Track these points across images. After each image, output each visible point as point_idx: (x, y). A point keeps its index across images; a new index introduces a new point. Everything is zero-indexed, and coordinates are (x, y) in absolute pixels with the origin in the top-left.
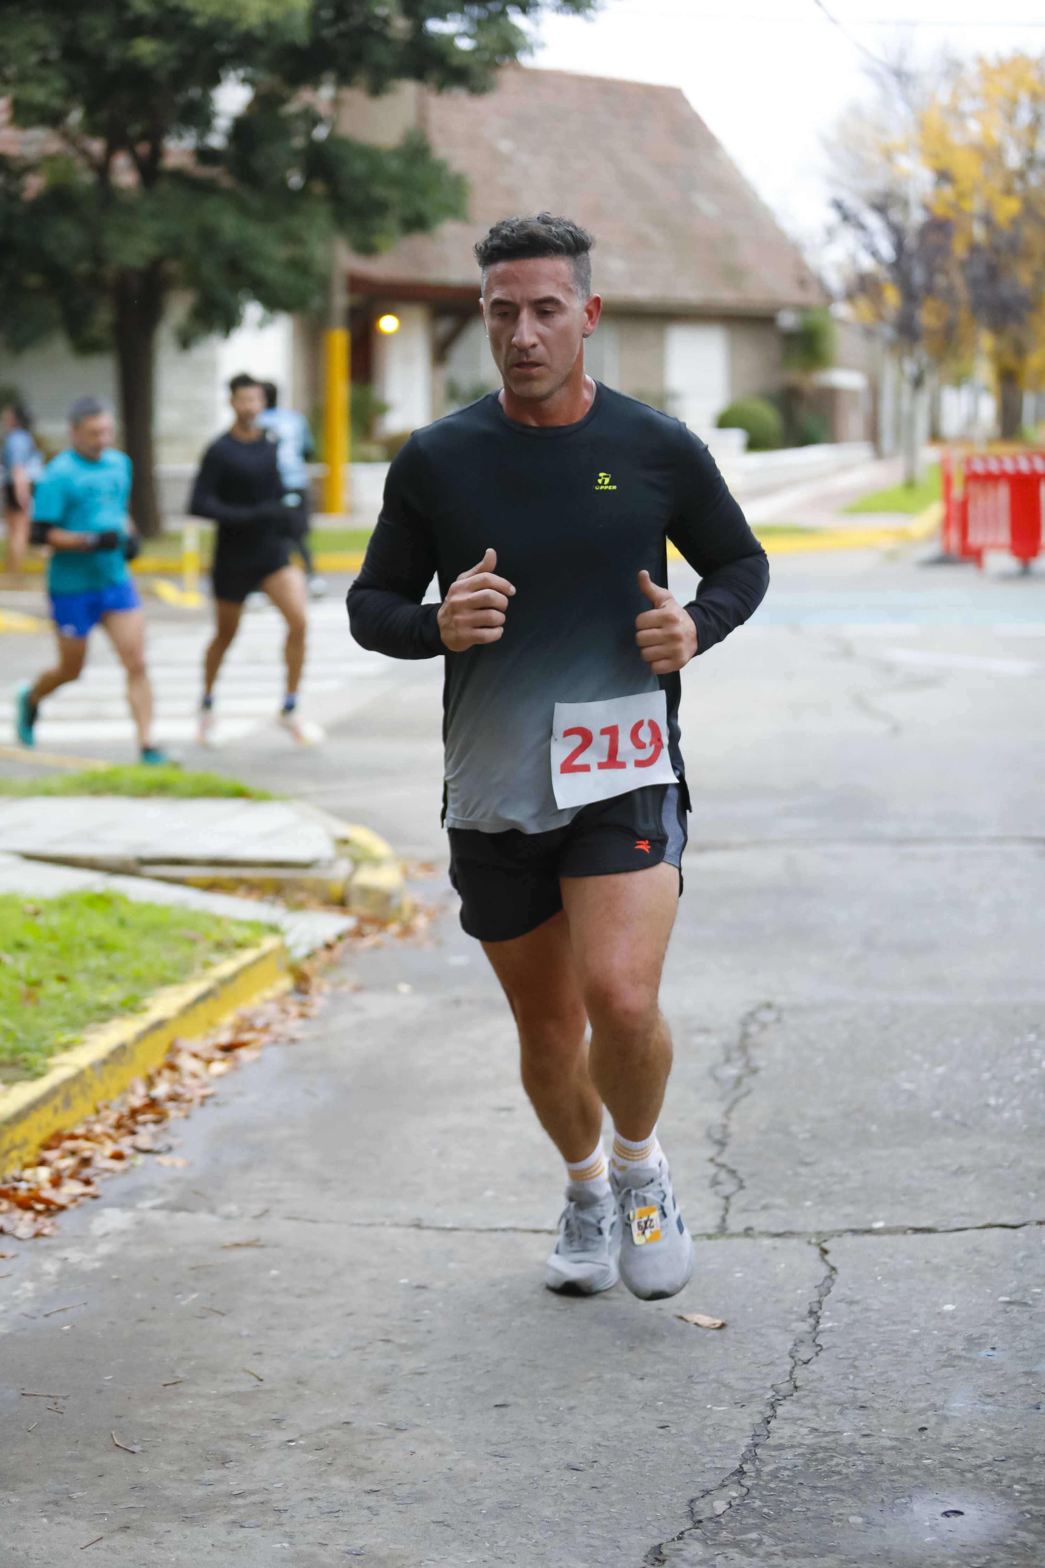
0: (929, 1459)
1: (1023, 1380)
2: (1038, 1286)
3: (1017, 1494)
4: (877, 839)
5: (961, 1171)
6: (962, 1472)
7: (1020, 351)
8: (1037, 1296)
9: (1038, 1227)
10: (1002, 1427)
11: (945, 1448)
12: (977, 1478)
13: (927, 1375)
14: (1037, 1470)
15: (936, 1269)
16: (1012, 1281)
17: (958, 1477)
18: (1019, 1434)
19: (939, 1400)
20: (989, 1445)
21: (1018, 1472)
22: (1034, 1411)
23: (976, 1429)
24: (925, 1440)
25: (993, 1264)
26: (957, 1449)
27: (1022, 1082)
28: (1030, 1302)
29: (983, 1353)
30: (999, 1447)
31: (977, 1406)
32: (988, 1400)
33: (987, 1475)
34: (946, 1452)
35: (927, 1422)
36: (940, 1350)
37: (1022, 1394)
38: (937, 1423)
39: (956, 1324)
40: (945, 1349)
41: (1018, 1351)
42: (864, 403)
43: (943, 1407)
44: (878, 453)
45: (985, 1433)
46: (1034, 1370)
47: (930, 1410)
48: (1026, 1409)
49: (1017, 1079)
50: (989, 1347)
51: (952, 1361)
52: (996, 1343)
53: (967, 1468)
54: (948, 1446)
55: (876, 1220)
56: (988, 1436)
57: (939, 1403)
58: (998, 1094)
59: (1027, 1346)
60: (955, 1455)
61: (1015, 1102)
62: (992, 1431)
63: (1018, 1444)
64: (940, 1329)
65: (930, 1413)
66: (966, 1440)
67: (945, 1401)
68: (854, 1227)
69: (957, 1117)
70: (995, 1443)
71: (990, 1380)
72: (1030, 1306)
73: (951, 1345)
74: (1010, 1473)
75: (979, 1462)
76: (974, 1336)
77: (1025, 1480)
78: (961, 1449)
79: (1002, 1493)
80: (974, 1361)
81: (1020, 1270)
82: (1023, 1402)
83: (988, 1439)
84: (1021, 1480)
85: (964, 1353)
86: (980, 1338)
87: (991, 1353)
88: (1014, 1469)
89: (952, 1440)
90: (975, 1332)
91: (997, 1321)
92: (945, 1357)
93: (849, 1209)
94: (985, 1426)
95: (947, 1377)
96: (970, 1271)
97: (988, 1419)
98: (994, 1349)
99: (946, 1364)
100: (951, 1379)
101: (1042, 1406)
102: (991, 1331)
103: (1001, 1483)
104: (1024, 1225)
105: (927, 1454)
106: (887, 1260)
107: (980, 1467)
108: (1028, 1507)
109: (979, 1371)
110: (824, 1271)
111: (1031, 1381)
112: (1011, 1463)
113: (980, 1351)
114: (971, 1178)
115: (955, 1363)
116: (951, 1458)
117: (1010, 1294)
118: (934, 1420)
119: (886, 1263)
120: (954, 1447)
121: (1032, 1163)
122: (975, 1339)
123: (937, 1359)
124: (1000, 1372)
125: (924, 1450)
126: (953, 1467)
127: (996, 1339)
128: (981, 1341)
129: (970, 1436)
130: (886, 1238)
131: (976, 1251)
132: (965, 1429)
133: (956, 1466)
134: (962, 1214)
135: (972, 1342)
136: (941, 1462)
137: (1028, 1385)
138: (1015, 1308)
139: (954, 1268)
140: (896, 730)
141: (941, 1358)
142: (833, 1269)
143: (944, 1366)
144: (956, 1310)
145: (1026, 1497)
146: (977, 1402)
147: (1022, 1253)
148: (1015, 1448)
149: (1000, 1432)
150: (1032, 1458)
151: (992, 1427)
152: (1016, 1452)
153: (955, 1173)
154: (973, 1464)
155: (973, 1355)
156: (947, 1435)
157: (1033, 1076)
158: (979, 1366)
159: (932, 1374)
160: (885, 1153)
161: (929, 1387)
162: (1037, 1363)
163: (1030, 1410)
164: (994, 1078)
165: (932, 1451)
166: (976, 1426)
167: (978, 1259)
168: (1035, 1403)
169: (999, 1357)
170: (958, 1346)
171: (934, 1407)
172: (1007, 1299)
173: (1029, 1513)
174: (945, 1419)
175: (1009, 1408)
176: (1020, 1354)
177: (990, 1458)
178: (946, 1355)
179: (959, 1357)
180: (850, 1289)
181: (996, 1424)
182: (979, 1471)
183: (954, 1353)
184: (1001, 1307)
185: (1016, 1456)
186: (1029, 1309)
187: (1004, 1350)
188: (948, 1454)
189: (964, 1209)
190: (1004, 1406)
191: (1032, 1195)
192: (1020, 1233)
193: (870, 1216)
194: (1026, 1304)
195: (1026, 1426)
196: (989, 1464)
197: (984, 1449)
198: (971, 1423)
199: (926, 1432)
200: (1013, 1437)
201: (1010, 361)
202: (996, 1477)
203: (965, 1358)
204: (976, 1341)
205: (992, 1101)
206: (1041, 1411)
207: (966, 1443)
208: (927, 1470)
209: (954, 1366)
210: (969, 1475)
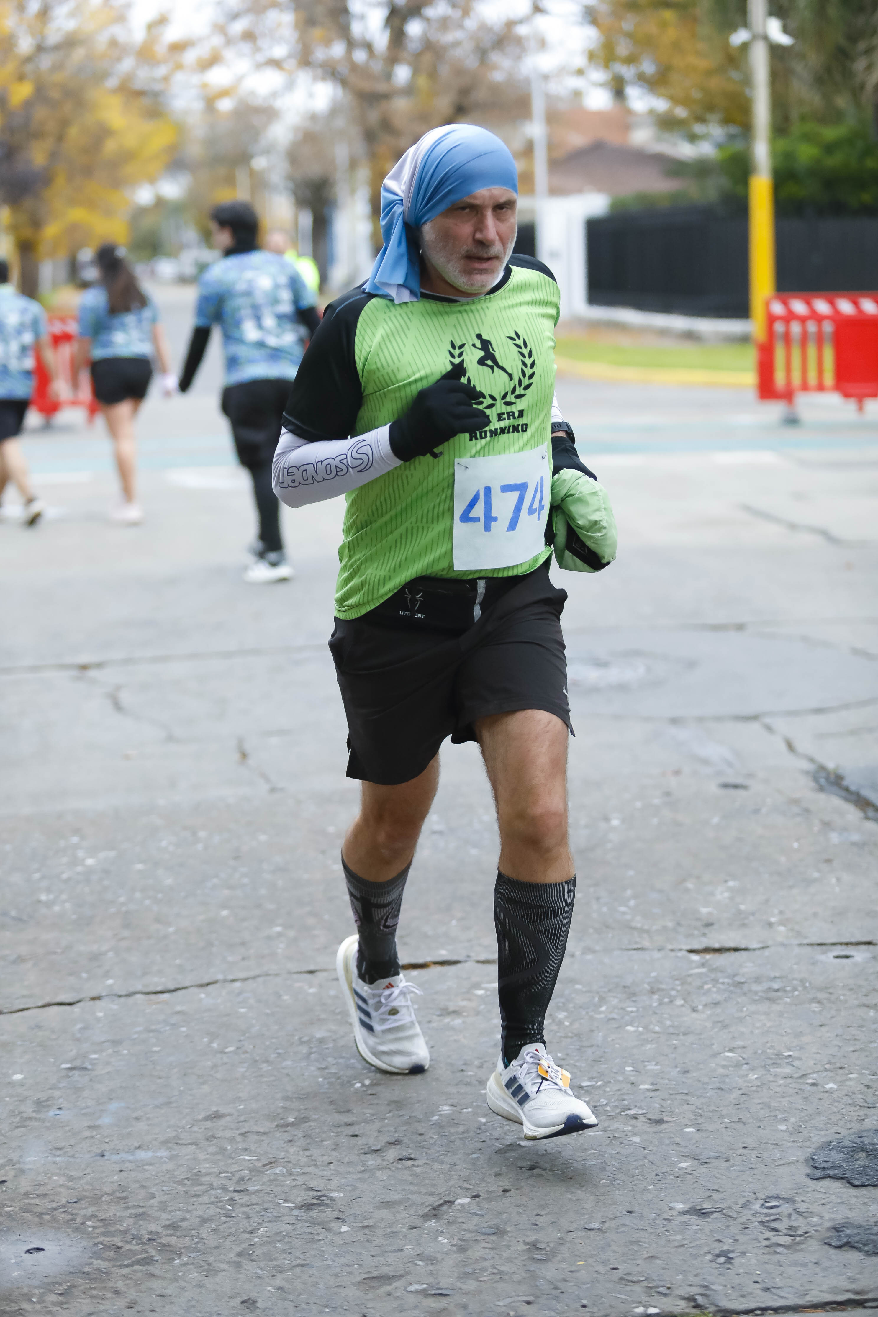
0: (11, 1206)
1: (87, 1133)
2: (95, 1052)
3: (90, 1229)
5: (20, 960)
6: (40, 1215)
7: (36, 223)
8: (95, 1061)
9: (92, 1003)
10: (72, 1174)
11: (24, 1196)
12: (54, 1219)
13: (3, 1136)
14: (106, 1207)
16: (71, 1051)
17: (37, 1220)
18: (88, 1178)
19: (15, 1156)
20: (62, 1190)
21: (90, 1211)
22: (99, 1158)
23: (49, 1178)
24: (5, 1191)
25: (54, 1037)
26: (34, 1196)
27: (69, 879)
28: (89, 1067)
29: (51, 1114)
30: (72, 1191)
31: (49, 1158)
32: (59, 1152)
33: (63, 1216)
34: (25, 1199)
35: (6, 1175)
36: (12, 1114)
37: (88, 1145)
38: (15, 1176)
39: (26, 1090)
40: (17, 1113)
41: (81, 1109)
43: (19, 1162)
45: (58, 1180)
46: (97, 1124)
47: (9, 1165)
48: (92, 1157)
49: (65, 876)
50: (55, 1107)
51: (24, 1122)
52: (61, 1104)
53: (44, 1211)
54: (26, 1195)
56: (61, 1182)
57: (15, 1159)
58: (48, 890)
59: (89, 1104)
60: (33, 1201)
61: (64, 897)
62: (64, 1179)
63: (87, 1187)
64: (11, 1096)
65: (7, 1168)
66: (42, 1188)
67: (21, 1157)
69: (13, 913)
70: (68, 1188)
71: (59, 1135)
72: (89, 1070)
73: (22, 1108)
74: (83, 1212)
75: (54, 1205)
76: (42, 1099)
77: (96, 1216)
78: (38, 1195)
79: (76, 1230)
80: (44, 1121)
81: (78, 1040)
82: (89, 1152)
83: (61, 1186)
84: (93, 1217)
85: (34, 1115)
86: (47, 1100)
87: (58, 1112)
88: (85, 1208)
89: (29, 1189)
90: (43, 1096)
91: (61, 1085)
92: (17, 1119)
94: (57, 1175)
95: (21, 1136)
96: (34, 1044)
97: (60, 1168)
98: (60, 1109)
99: (19, 1125)
100: (24, 1138)
101: (106, 1154)
102: (57, 1093)
103: (75, 1221)
104: (79, 1001)
105: (8, 1203)
107: (55, 1209)
108: (101, 1239)
109: (48, 1128)
111: (94, 1133)
112: (83, 1204)
113: (48, 1111)
114: (29, 965)
115: (27, 1123)
116: (30, 1204)
117: (71, 1061)
118: (12, 1173)
120: (31, 1194)
121: (82, 948)
122: (44, 1101)
123: (10, 1122)
124: (67, 1128)
125: (5, 1199)
126: (32, 1212)
127: (61, 1100)
128: (48, 1103)
129: (45, 1184)
131: (38, 1027)
132: (40, 1178)
133: (35, 1211)
134: (24, 996)
135: (40, 1105)
136: (21, 1208)
137: (92, 1137)
138: (76, 1073)
139: (19, 1043)
141: (14, 1121)
143: (17, 1127)
144: (24, 1078)
145: (97, 1231)
146: (49, 1155)
147: (79, 1026)
148: (84, 1190)
149: (71, 1178)
150: (100, 1198)
151: (64, 1175)
152: (86, 1194)
153: (14, 962)
154: (49, 1207)
155: (42, 1116)
156: (25, 1185)
157: (78, 873)
158: (48, 1124)
159: (7, 1134)
161: (5, 1146)
162: (100, 1117)
163: (96, 1158)
164: (43, 877)
165: (12, 1200)
166: (49, 1175)
167: (40, 1033)
168: (99, 1151)
169: (65, 1115)
170: (28, 1109)
171: (11, 1162)
172: (68, 1066)
173: (102, 1244)
174: (22, 1171)
175: (78, 1157)
176: (84, 1111)
177: (64, 1201)
178: (18, 1118)
179: (30, 1118)
181: (67, 1172)
182: (55, 1213)
183: (25, 1115)
184: (64, 1073)
185: (87, 1197)
186: (89, 1072)
187: (69, 1109)
188: (27, 1201)
189: (25, 992)
190: (73, 1156)
191: (84, 975)
192: (76, 1009)
194: (85, 1069)
195: (93, 1172)
196: (63, 1206)
197: (59, 1193)
198: (46, 1173)
199: (5, 1184)
200: (82, 1182)
201: (27, 233)
202: (70, 1216)
203: (36, 1119)
204: (44, 1104)
205: (43, 897)
206: (106, 1158)
207: (42, 1190)
208: (10, 1216)
209: (25, 1127)
210: (47, 1217)
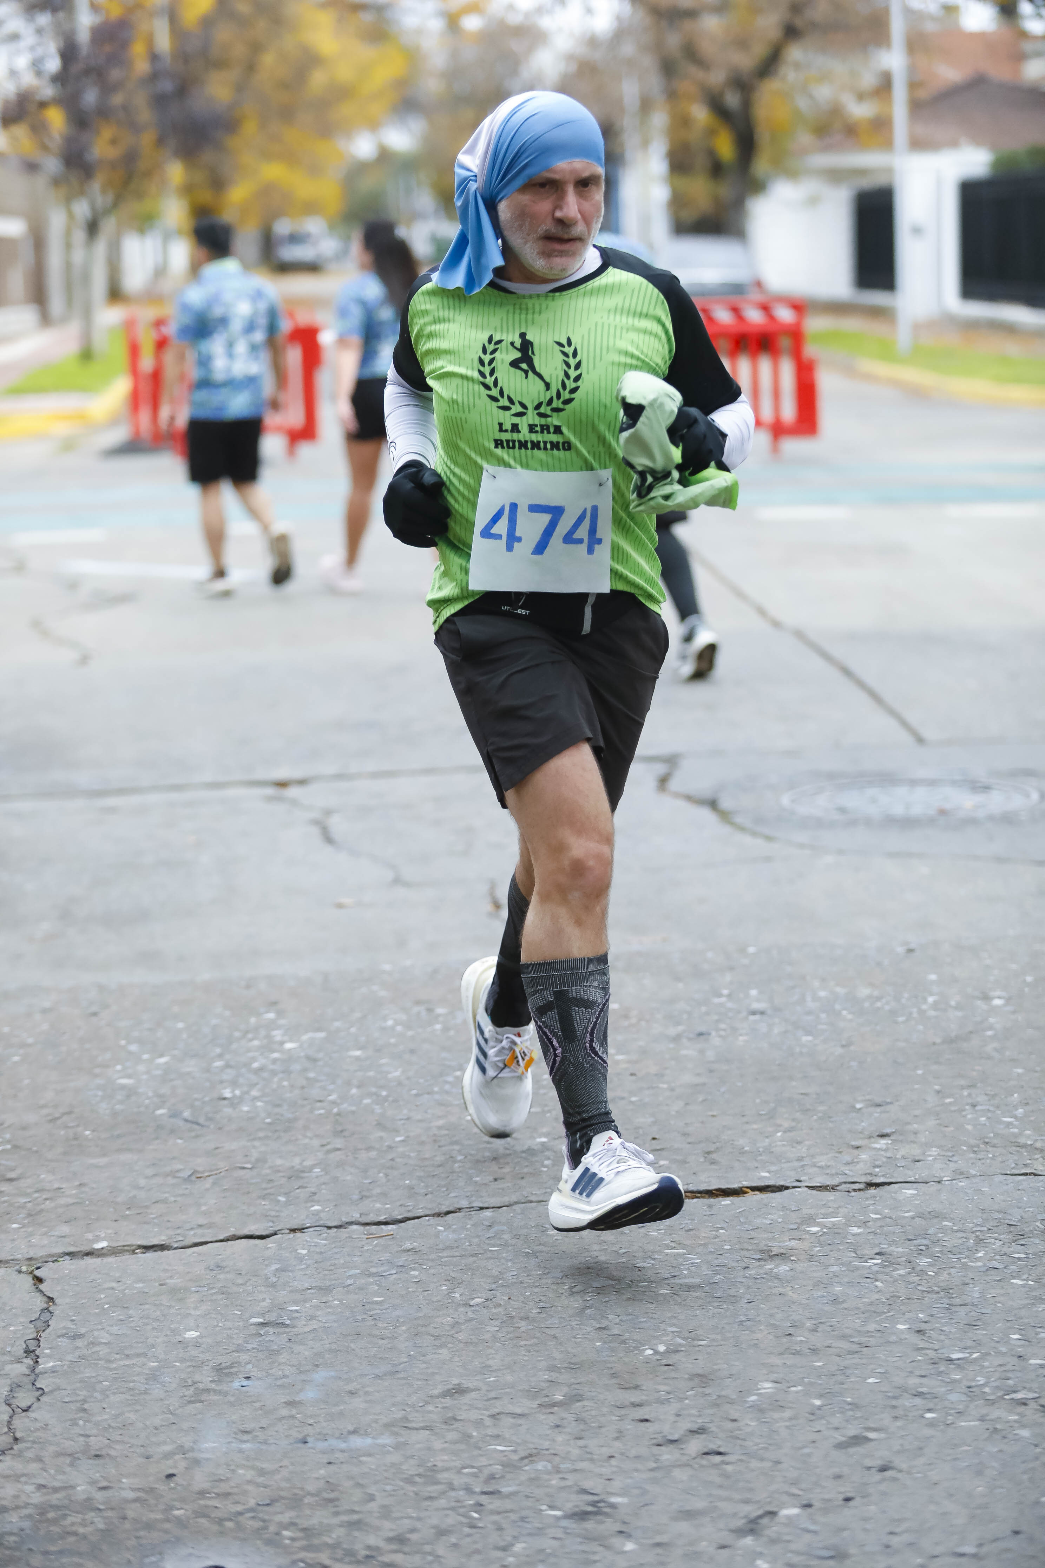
0: (181, 1509)
1: (284, 1412)
2: (295, 1303)
3: (287, 1542)
4: (69, 792)
5: (196, 1176)
6: (220, 1521)
7: (218, 184)
8: (296, 1315)
9: (292, 1235)
10: (264, 1466)
11: (198, 1496)
12: (239, 1527)
13: (171, 1413)
14: (308, 1512)
15: (173, 1291)
16: (264, 1299)
17: (215, 1528)
18: (285, 1473)
19: (186, 1441)
20: (250, 1488)
21: (286, 1517)
22: (300, 1445)
23: (233, 1471)
24: (173, 1489)
25: (240, 1281)
26: (213, 1495)
27: (261, 1069)
28: (288, 1322)
29: (236, 1385)
30: (262, 1489)
31: (233, 1444)
32: (246, 1437)
33: (251, 1522)
34: (200, 1499)
35: (176, 1467)
36: (184, 1384)
37: (285, 1427)
38: (186, 1468)
39: (202, 1352)
40: (190, 1383)
41: (276, 1379)
42: (26, 256)
43: (192, 1450)
44: (46, 319)
45: (244, 1475)
46: (297, 1399)
47: (178, 1454)
48: (291, 1444)
49: (255, 1065)
50: (241, 1376)
51: (199, 1396)
52: (250, 1371)
53: (226, 1516)
54: (202, 1493)
55: (98, 1239)
56: (249, 1477)
57: (188, 1445)
58: (234, 1084)
59: (287, 1373)
60: (210, 1503)
61: (254, 1093)
62: (252, 1472)
63: (284, 1484)
64: (182, 1360)
65: (177, 1457)
66: (222, 1485)
67: (195, 1442)
68: (72, 1249)
69: (187, 1114)
70: (258, 1485)
71: (247, 1413)
72: (287, 1326)
73: (197, 1377)
74: (278, 1518)
75: (239, 1508)
76: (224, 1365)
77: (294, 1524)
78: (218, 1495)
79: (269, 1542)
80: (226, 1394)
81: (273, 1285)
82: (287, 1436)
83: (249, 1482)
84: (292, 1524)
85: (213, 1386)
86: (231, 1367)
87: (245, 1383)
88: (281, 1513)
89: (206, 1486)
90: (225, 1361)
91: (250, 1347)
92: (191, 1391)
93: (65, 1229)
94: (243, 1466)
95: (195, 1415)
96: (214, 1291)
97: (248, 1459)
98: (248, 1378)
99: (192, 1399)
100: (200, 1416)
101: (309, 1439)
102: (245, 1357)
103: (267, 1529)
104: (275, 1234)
105: (177, 1504)
106: (114, 1285)
107: (240, 1514)
108: (303, 1555)
109: (232, 1404)
110: (39, 1302)
111: (294, 1411)
112: (278, 1507)
113: (232, 1381)
114: (208, 1184)
115: (203, 1397)
116: (207, 1506)
117: (263, 1315)
118: (182, 1465)
119: (112, 1288)
120: (208, 1493)
121: (279, 1162)
122: (227, 1368)
123: (182, 1394)
124: (257, 1405)
125: (174, 1500)
126: (209, 1517)
127: (250, 1366)
128: (232, 1370)
129: (228, 1479)
130: (111, 1260)
131: (220, 1267)
132: (220, 1471)
133: (213, 1515)
134: (200, 1226)
135: (222, 1372)
136: (194, 1512)
137: (292, 1417)
138: (271, 1330)
139: (194, 1289)
140: (84, 660)
141: (186, 1393)
142: (51, 1299)
143: (190, 1402)
144: (201, 1337)
145: (298, 1544)
146: (233, 1440)
147: (274, 1267)
148: (282, 1489)
149: (262, 1472)
150: (301, 1500)
151: (253, 1468)
152: (283, 1494)
153: (188, 1179)
154: (233, 1510)
155: (224, 1387)
156: (200, 1480)
157: (275, 1061)
158: (232, 1399)
159: (177, 1412)
160: (103, 1161)
161: (174, 1427)
162: (301, 1390)
163: (296, 1445)
164: (228, 1066)
165: (183, 1500)
166: (233, 1467)
167: (222, 1276)
168: (300, 1436)
169: (255, 1387)
170: (205, 1378)
171: (182, 1450)
172: (260, 1320)
173: (302, 1561)
174: (197, 1462)
175: (271, 1444)
176: (279, 1382)
177: (252, 1503)
178: (192, 1389)
179: (208, 1391)
180: (72, 1321)
181: (258, 1464)
182: (240, 1518)
183: (201, 1386)
184: (253, 1330)
185: (283, 1498)
186: (287, 1330)
187: (261, 1379)
188: (202, 1502)
189: (202, 1221)
190: (265, 1442)
191: (282, 1199)
192: (270, 1243)
193: (90, 1236)
194: (282, 1324)
195: (292, 1464)
196: (251, 1510)
197: (245, 1493)
198: (228, 1465)
199: (174, 1478)
200: (277, 1477)
201: (206, 196)
202: (261, 1524)
203: (215, 1391)
204: (226, 1371)
205: (227, 1094)
206: (309, 1445)
207: (224, 1488)
208: (181, 1523)
209: (202, 1402)
210: (229, 1524)
